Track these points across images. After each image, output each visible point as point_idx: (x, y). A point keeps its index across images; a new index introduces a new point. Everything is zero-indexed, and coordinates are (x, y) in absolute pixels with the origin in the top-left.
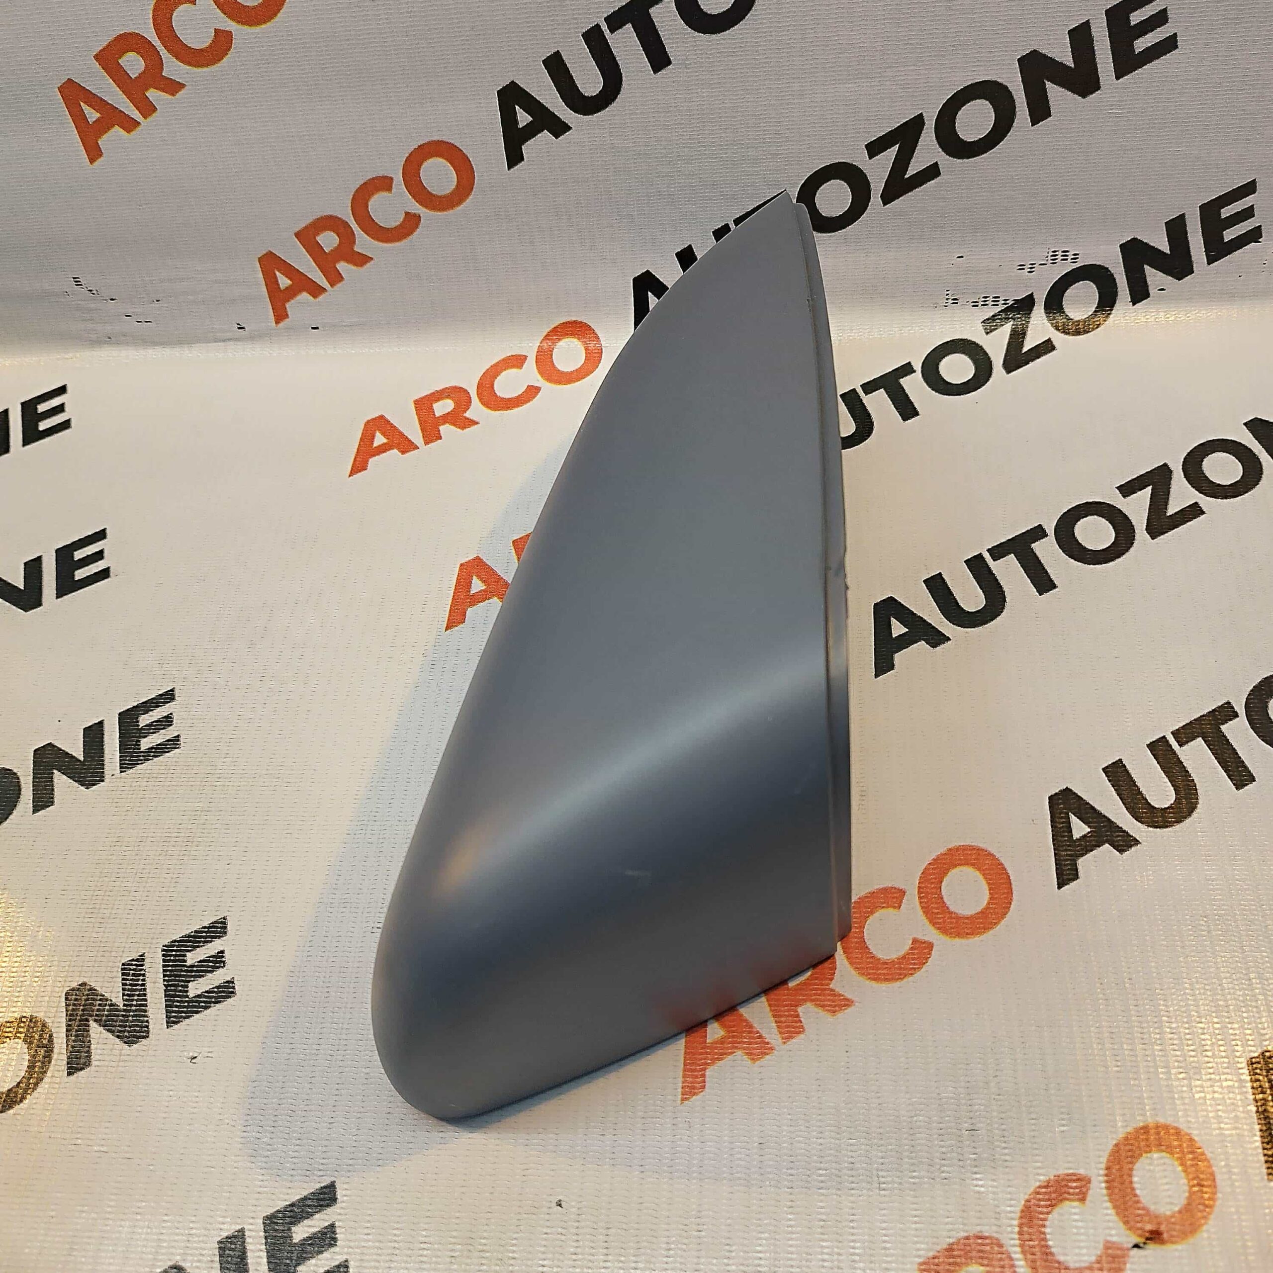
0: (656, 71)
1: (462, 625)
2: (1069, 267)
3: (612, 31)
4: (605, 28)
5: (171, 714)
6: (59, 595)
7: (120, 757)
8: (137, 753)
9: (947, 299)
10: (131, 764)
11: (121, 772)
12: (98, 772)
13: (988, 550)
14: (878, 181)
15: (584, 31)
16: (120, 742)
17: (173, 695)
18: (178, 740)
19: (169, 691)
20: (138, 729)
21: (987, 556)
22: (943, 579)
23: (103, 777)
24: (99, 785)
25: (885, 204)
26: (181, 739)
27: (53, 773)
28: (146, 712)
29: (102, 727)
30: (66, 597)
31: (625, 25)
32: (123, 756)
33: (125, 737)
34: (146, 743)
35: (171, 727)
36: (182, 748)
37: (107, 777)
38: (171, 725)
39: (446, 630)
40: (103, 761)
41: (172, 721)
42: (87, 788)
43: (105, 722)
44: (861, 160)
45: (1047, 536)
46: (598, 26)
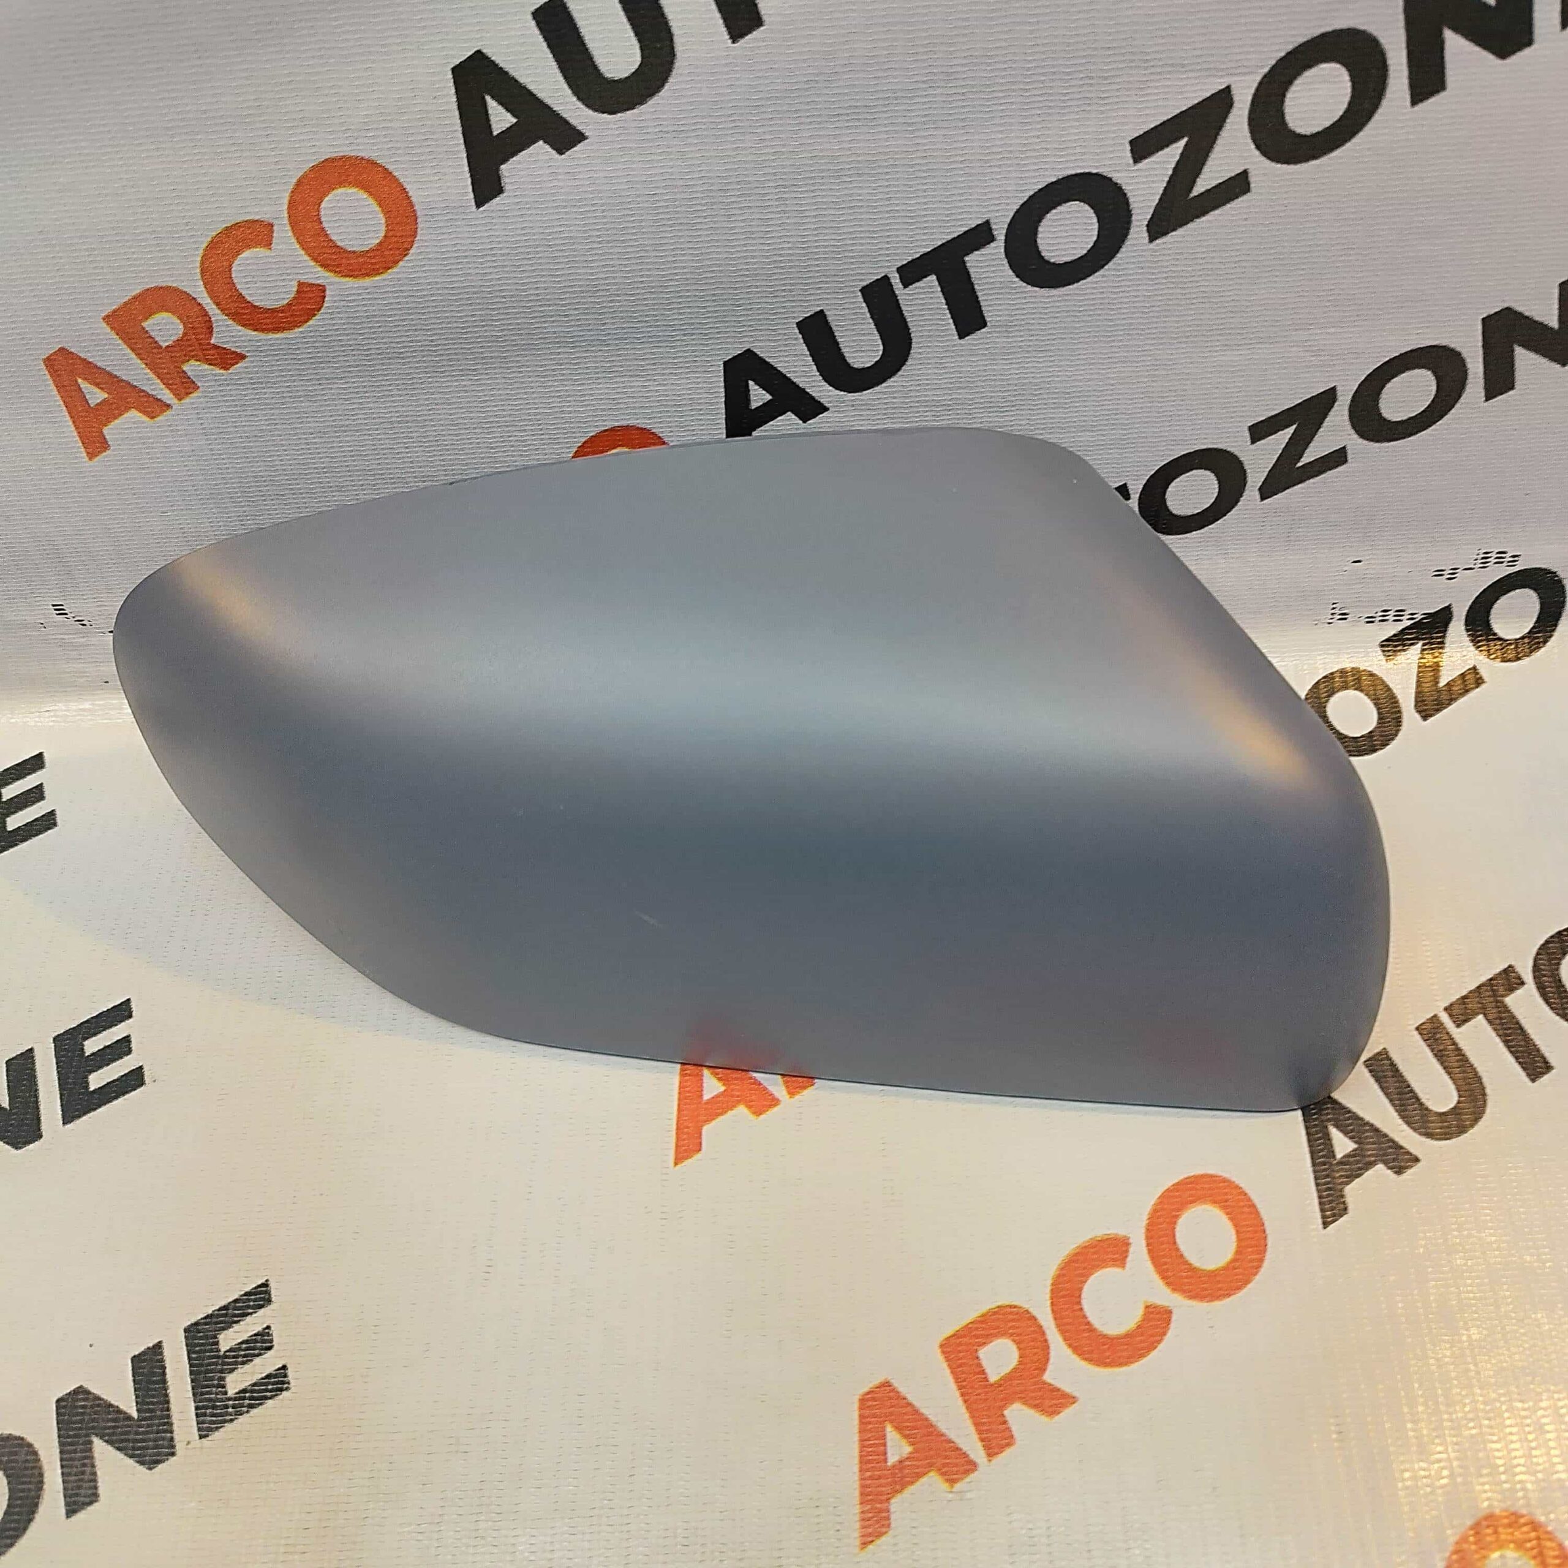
0: (961, 337)
1: (699, 1156)
2: (1504, 571)
3: (906, 286)
4: (895, 280)
5: (268, 1327)
6: (67, 1119)
7: (197, 1408)
8: (222, 1400)
9: (1332, 614)
10: (214, 1422)
11: (201, 1437)
12: (163, 1439)
13: (1446, 1009)
14: (1257, 472)
15: (865, 284)
16: (192, 1381)
17: (268, 1293)
18: (285, 1376)
19: (259, 1286)
20: (218, 1357)
21: (1445, 1018)
22: (1389, 1058)
23: (173, 1447)
24: (166, 1463)
25: (1263, 498)
26: (290, 1373)
27: (91, 1442)
28: (229, 1325)
29: (161, 1354)
30: (78, 1122)
31: (926, 277)
32: (204, 1407)
33: (200, 1373)
34: (236, 1382)
35: (270, 1353)
36: (293, 1389)
37: (179, 1447)
38: (270, 1348)
39: (676, 1164)
40: (169, 1417)
41: (271, 1341)
42: (150, 1469)
43: (164, 1345)
44: (1239, 444)
45: (1523, 983)
46: (886, 278)
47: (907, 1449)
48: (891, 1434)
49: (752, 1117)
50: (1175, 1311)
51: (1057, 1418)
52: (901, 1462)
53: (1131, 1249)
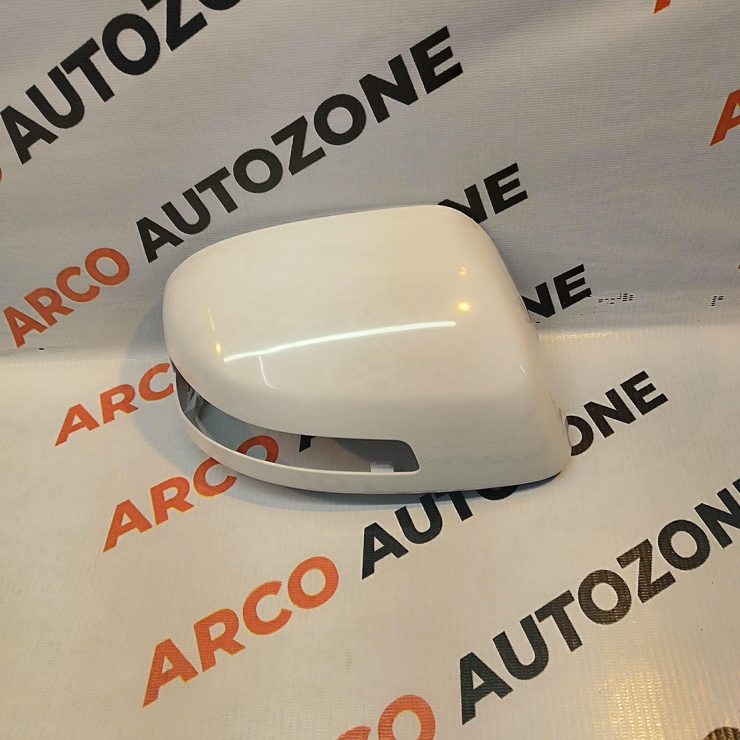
47: (171, 667)
48: (166, 660)
49: (139, 533)
50: (293, 612)
51: (235, 655)
52: (167, 672)
53: (282, 587)
